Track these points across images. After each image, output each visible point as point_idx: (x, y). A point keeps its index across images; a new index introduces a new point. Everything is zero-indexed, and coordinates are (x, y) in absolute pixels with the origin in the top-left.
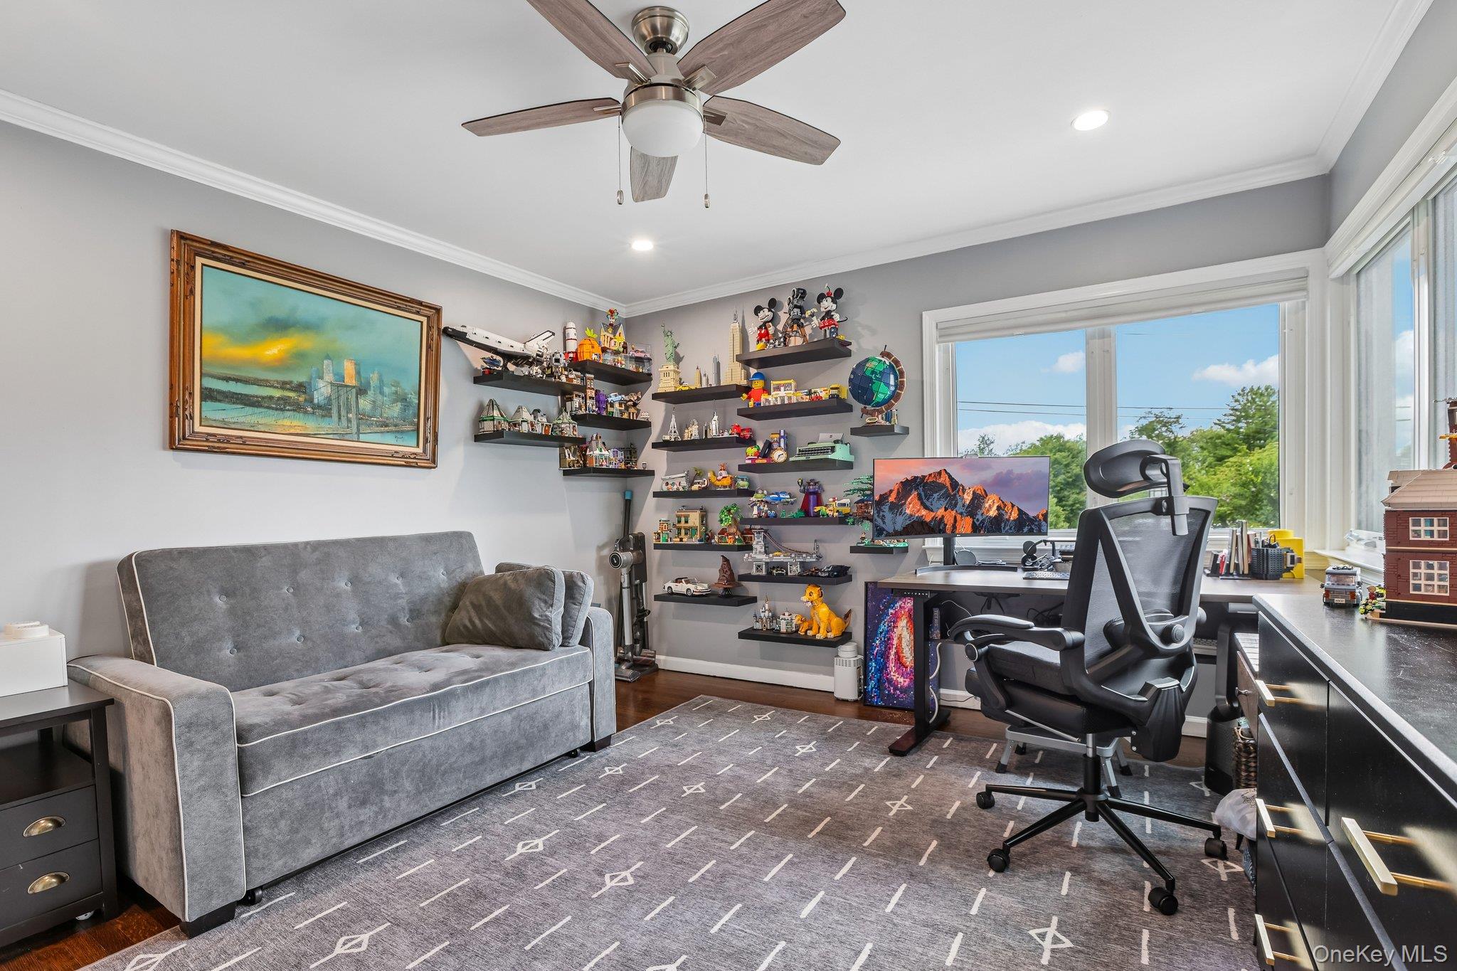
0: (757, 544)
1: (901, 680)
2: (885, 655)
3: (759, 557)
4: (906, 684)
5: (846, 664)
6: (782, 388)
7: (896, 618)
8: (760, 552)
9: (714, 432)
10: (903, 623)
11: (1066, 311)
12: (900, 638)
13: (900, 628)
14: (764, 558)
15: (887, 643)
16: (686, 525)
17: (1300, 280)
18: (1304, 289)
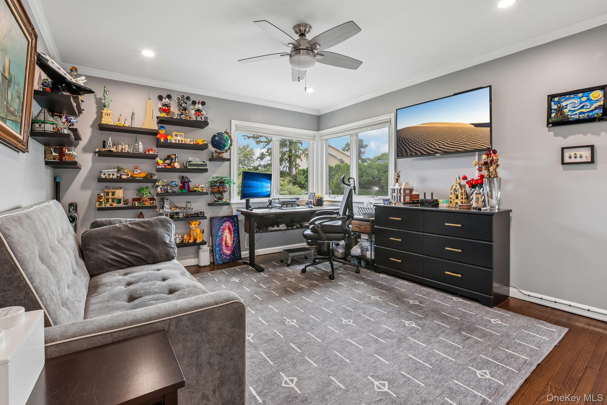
0: (166, 204)
1: (228, 252)
2: (221, 244)
3: (167, 210)
4: (229, 253)
5: (205, 251)
6: (179, 136)
7: (224, 230)
8: (168, 208)
9: (141, 150)
10: (227, 231)
11: (271, 131)
12: (226, 237)
13: (225, 233)
14: (169, 211)
15: (221, 240)
16: (113, 197)
17: (314, 138)
18: (315, 140)
